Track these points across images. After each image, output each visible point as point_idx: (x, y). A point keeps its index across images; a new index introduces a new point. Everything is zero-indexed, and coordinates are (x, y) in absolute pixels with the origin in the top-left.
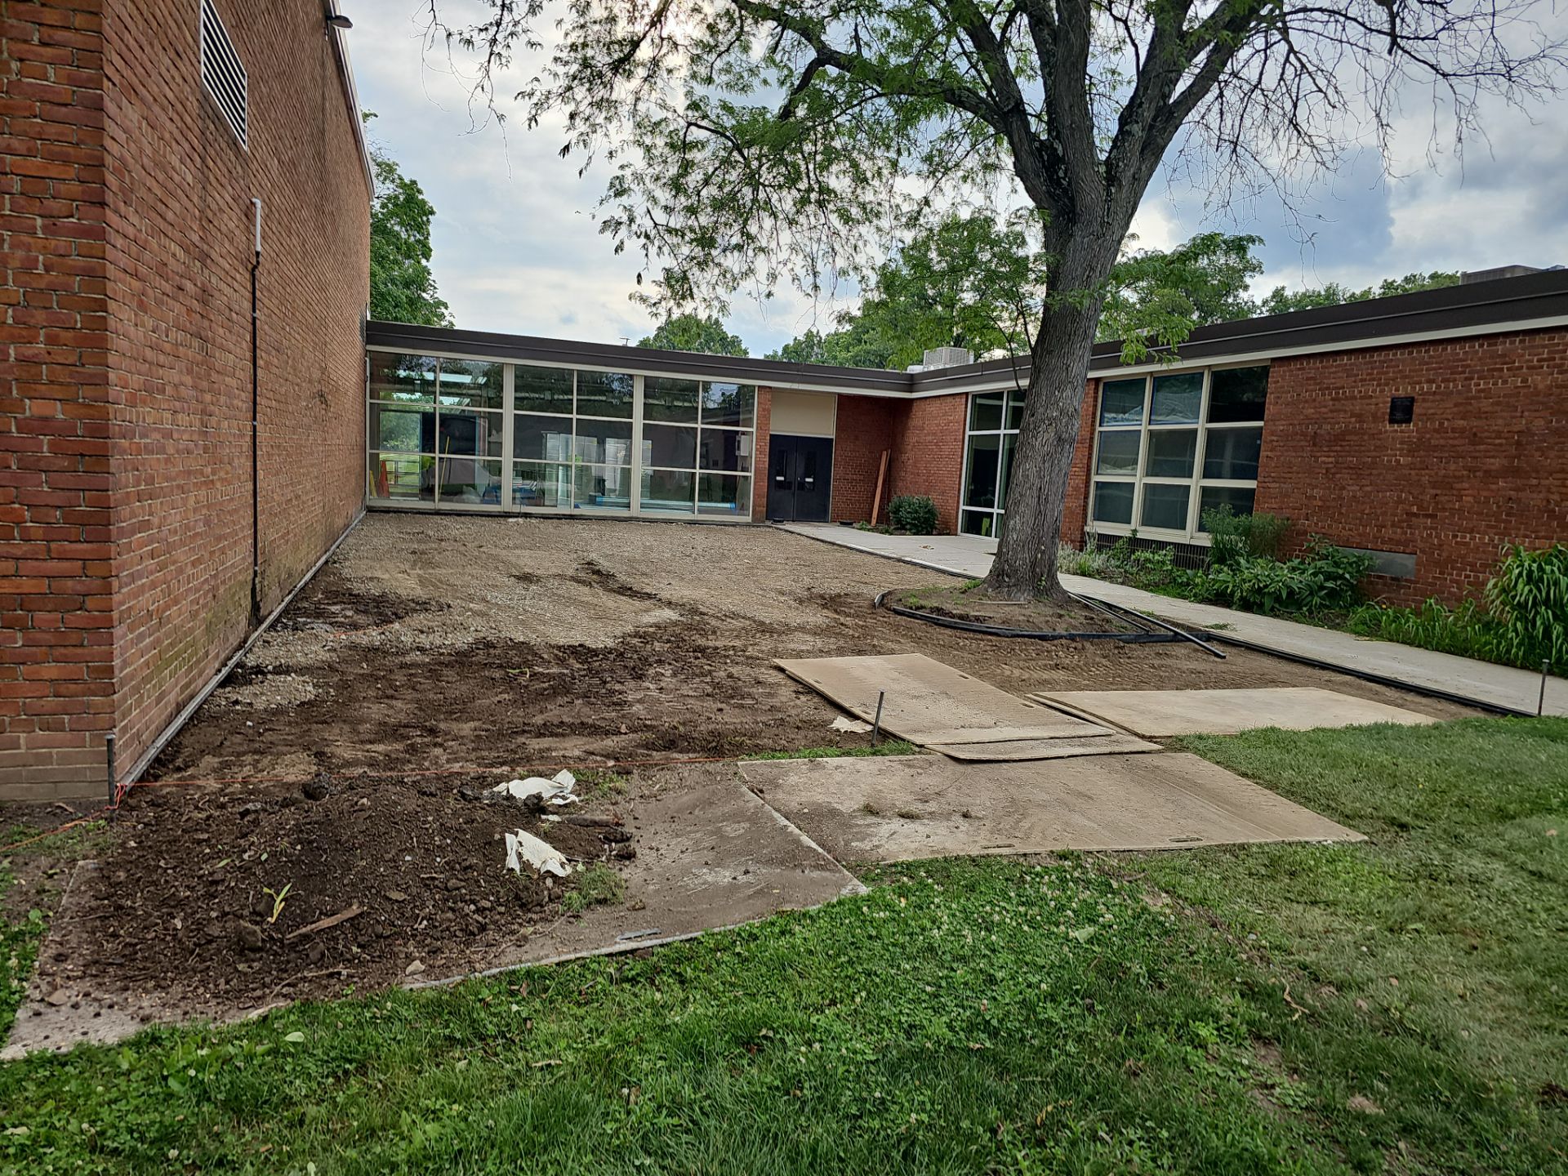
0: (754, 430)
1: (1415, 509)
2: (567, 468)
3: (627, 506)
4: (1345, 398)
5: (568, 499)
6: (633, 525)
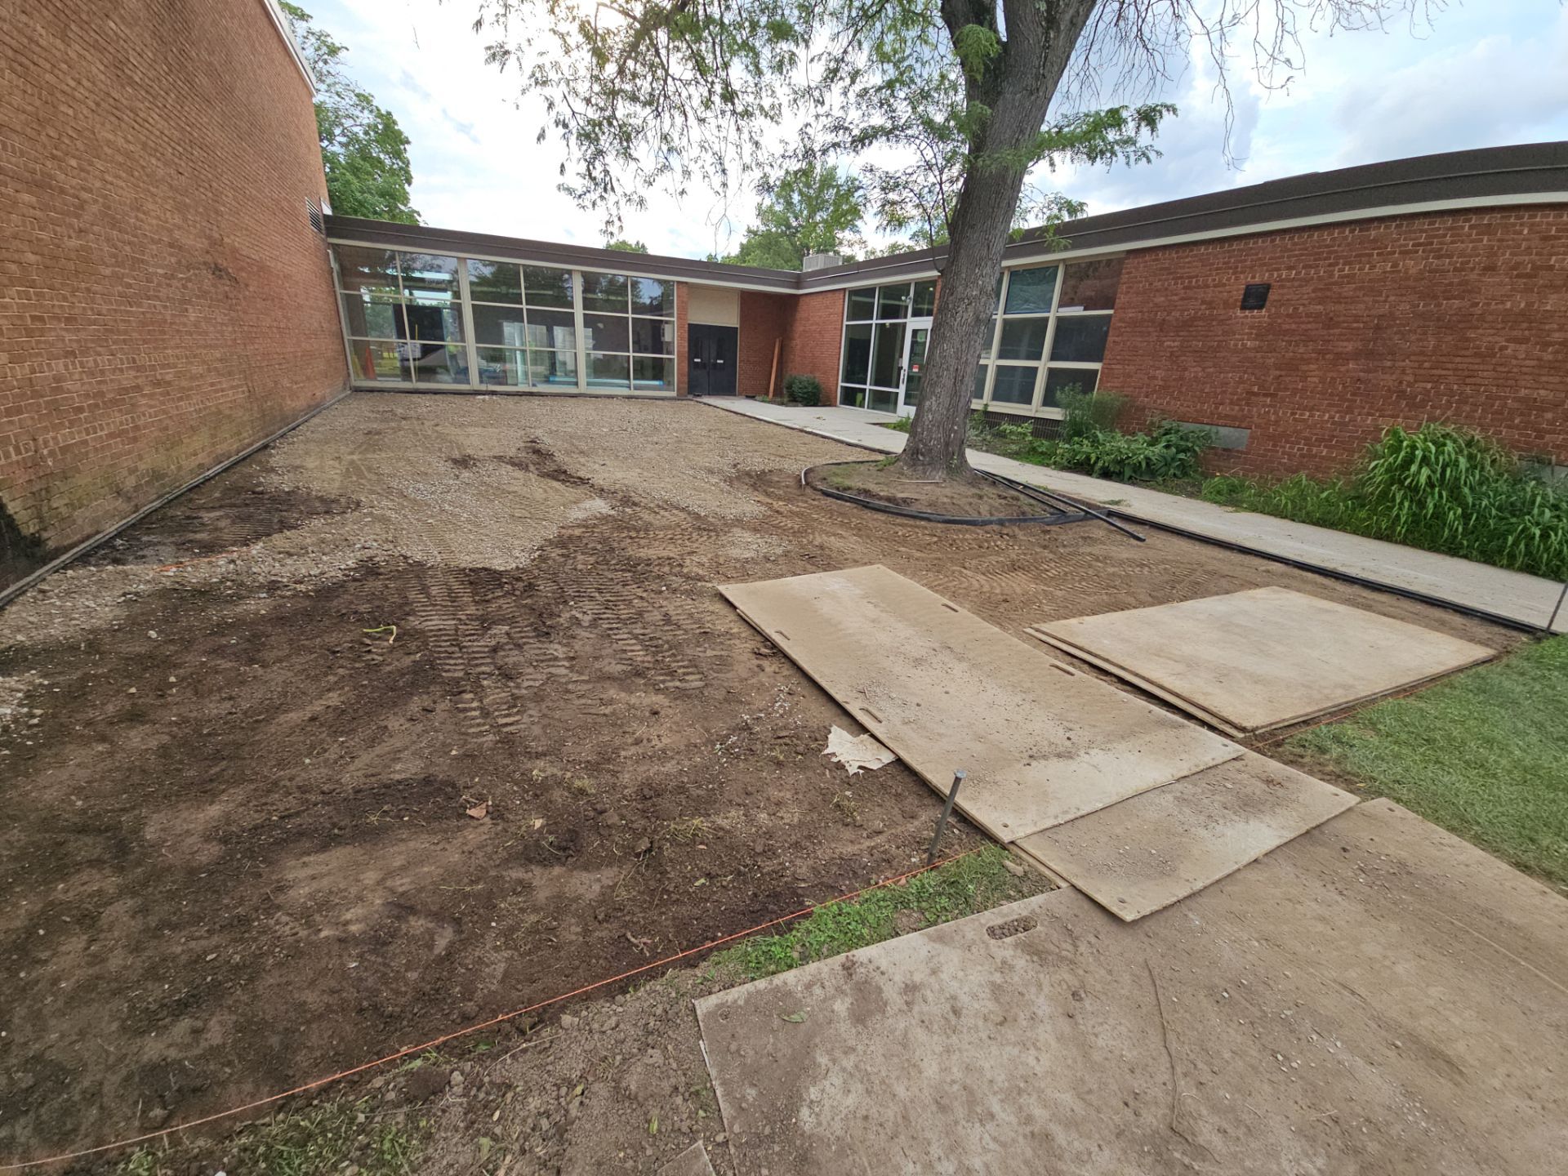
0: (675, 319)
1: (1256, 389)
2: (523, 352)
3: (576, 384)
4: (1198, 287)
5: (527, 378)
6: (581, 401)
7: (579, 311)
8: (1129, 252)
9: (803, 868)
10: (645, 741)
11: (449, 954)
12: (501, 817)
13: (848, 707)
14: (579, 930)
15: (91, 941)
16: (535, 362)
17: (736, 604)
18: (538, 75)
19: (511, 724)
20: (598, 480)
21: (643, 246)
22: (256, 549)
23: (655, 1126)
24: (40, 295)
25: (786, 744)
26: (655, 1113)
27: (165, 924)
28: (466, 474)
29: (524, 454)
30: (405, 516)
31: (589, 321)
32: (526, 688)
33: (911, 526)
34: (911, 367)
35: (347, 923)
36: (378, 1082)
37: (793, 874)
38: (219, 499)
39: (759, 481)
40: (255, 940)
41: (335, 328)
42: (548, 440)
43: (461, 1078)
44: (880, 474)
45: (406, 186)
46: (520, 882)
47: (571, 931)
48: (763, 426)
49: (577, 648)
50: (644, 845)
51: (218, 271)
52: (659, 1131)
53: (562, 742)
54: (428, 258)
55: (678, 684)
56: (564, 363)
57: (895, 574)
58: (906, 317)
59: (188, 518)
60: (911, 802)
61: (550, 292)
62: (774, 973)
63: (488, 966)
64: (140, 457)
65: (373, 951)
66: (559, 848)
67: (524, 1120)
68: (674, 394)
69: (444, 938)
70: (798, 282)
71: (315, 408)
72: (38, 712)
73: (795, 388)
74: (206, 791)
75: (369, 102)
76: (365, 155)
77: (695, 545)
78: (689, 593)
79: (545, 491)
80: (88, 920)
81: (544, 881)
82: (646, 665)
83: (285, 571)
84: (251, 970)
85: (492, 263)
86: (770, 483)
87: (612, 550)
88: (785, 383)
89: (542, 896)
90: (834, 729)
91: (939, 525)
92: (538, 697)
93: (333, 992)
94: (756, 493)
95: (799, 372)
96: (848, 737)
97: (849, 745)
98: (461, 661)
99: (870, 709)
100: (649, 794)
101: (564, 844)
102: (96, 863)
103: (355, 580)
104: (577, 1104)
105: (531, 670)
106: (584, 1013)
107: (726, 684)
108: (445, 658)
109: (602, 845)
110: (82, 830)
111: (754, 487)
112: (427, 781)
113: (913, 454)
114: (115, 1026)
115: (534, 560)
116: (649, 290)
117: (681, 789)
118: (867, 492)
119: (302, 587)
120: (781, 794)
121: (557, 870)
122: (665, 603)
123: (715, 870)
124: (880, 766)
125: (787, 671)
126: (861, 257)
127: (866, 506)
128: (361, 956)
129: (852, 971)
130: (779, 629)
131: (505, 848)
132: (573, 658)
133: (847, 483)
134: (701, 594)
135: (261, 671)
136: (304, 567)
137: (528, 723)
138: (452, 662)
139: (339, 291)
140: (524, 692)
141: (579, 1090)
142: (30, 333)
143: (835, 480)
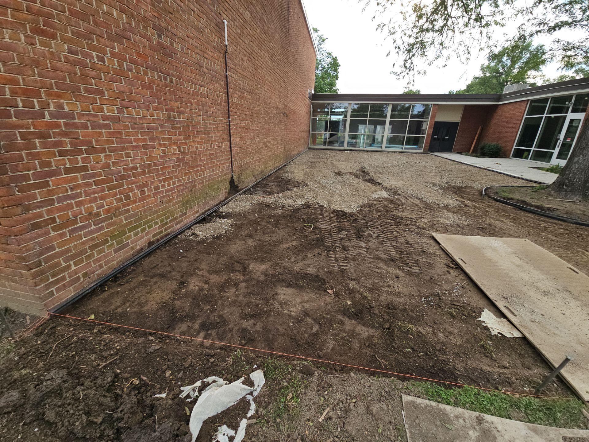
0: (429, 120)
2: (364, 135)
3: (381, 147)
5: (363, 145)
6: (382, 153)
7: (388, 119)
9: (459, 366)
10: (392, 287)
11: (316, 334)
12: (337, 296)
13: (497, 303)
14: (358, 345)
15: (236, 291)
16: (367, 139)
17: (440, 242)
18: (392, 31)
19: (344, 266)
20: (385, 184)
21: (419, 91)
22: (281, 195)
23: (380, 431)
24: (248, 123)
25: (458, 309)
26: (381, 426)
27: (251, 293)
28: (339, 178)
29: (359, 172)
30: (319, 190)
31: (391, 123)
32: (350, 255)
33: (551, 222)
34: (565, 138)
35: (291, 311)
36: (295, 362)
37: (454, 366)
38: (273, 180)
39: (459, 191)
40: (269, 306)
41: (308, 129)
42: (368, 168)
43: (317, 374)
44: (534, 193)
45: (336, 81)
46: (341, 320)
47: (356, 345)
48: (464, 166)
49: (370, 245)
50: (387, 326)
51: (284, 114)
52: (382, 433)
53: (361, 278)
54: (338, 104)
55: (408, 269)
56: (377, 139)
57: (537, 245)
58: (567, 113)
59: (266, 184)
60: (529, 361)
61: (378, 113)
62: (439, 402)
63: (327, 343)
65: (297, 323)
66: (355, 314)
67: (335, 400)
68: (422, 151)
69: (316, 328)
70: (499, 98)
71: (299, 154)
72: (232, 230)
73: (486, 149)
74: (262, 261)
76: (326, 72)
77: (423, 215)
78: (418, 234)
79: (365, 186)
80: (236, 285)
81: (349, 324)
82: (396, 258)
83: (287, 202)
84: (268, 313)
85: (358, 104)
86: (464, 192)
87: (387, 211)
88: (480, 146)
89: (347, 328)
90: (486, 310)
91: (572, 225)
92: (354, 259)
93: (285, 329)
94: (456, 196)
95: (490, 141)
96: (494, 317)
97: (494, 321)
98: (330, 240)
99: (510, 308)
100: (391, 308)
101: (357, 313)
102: (239, 271)
103: (303, 208)
104: (353, 405)
105: (353, 249)
106: (358, 375)
107: (430, 275)
108: (326, 238)
109: (370, 319)
110: (238, 262)
111: (456, 193)
112: (317, 276)
113: (559, 186)
114: (238, 314)
115: (358, 210)
116: (418, 108)
117: (405, 310)
118: (523, 202)
119: (290, 208)
120: (451, 329)
121: (353, 322)
122: (407, 236)
123: (415, 348)
124: (512, 337)
125: (462, 277)
126: (540, 83)
127: (521, 209)
128: (293, 323)
129: (482, 422)
130: (461, 258)
131: (338, 307)
132: (368, 249)
133: (511, 196)
134: (423, 235)
135: (278, 231)
136: (291, 202)
137: (350, 267)
138: (328, 240)
139: (311, 117)
140: (350, 256)
141: (354, 400)
142: (244, 133)
143: (503, 194)
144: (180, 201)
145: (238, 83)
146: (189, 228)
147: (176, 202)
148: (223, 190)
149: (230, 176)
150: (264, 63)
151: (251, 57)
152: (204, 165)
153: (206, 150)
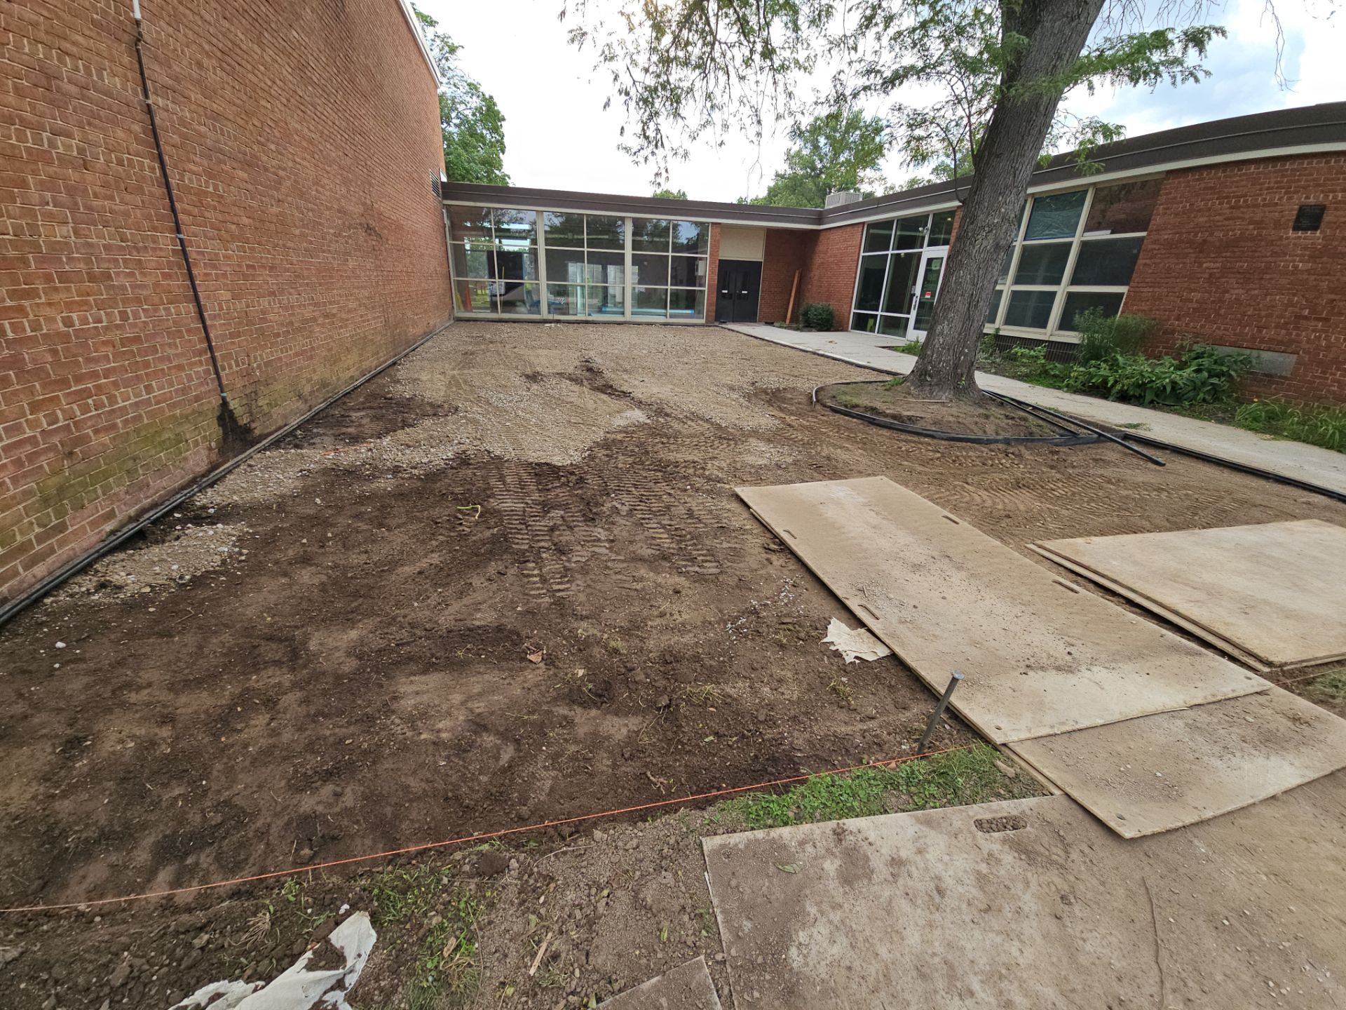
0: (708, 256)
1: (1306, 312)
2: (583, 287)
3: (623, 313)
4: (1248, 206)
5: (584, 309)
6: (626, 327)
7: (628, 252)
8: (1170, 173)
9: (800, 741)
10: (668, 615)
11: (510, 767)
12: (553, 663)
13: (848, 603)
14: (609, 763)
15: (272, 719)
16: (591, 296)
17: (750, 504)
18: (607, 52)
19: (563, 590)
20: (637, 394)
21: (684, 194)
22: (386, 441)
23: (665, 935)
24: (252, 249)
25: (789, 630)
26: (665, 924)
27: (319, 713)
28: (535, 387)
29: (580, 372)
30: (490, 419)
31: (636, 260)
32: (575, 562)
33: (914, 442)
34: (923, 293)
35: (439, 731)
36: (458, 855)
37: (791, 743)
38: (363, 403)
39: (774, 398)
40: (378, 734)
41: (445, 271)
42: (599, 360)
43: (516, 865)
44: (887, 393)
45: (501, 155)
46: (565, 717)
47: (603, 763)
48: (779, 350)
49: (616, 532)
50: (664, 701)
51: (369, 229)
52: (668, 939)
53: (602, 609)
54: (514, 212)
55: (697, 569)
56: (614, 296)
57: (898, 486)
58: (921, 247)
59: (342, 416)
60: (904, 694)
61: (606, 237)
62: (771, 827)
63: (538, 780)
64: (315, 371)
65: (457, 755)
66: (597, 695)
67: (563, 908)
68: (703, 321)
69: (507, 754)
70: (820, 218)
71: (429, 334)
72: (245, 551)
73: (811, 315)
74: (348, 619)
75: (476, 89)
76: (473, 133)
77: (716, 452)
78: (709, 492)
79: (595, 403)
80: (270, 703)
81: (585, 720)
82: (672, 551)
83: (406, 458)
84: (374, 755)
85: (562, 214)
86: (784, 400)
87: (647, 453)
88: (802, 310)
89: (581, 731)
90: (834, 621)
91: (943, 442)
92: (584, 570)
93: (428, 781)
94: (771, 408)
95: (815, 302)
96: (847, 629)
97: (847, 636)
98: (526, 537)
99: (868, 606)
100: (669, 660)
101: (600, 692)
102: (277, 663)
103: (452, 468)
104: (604, 904)
105: (579, 548)
106: (612, 832)
107: (738, 573)
108: (515, 533)
109: (630, 697)
110: (270, 638)
111: (770, 403)
112: (499, 629)
113: (920, 374)
114: (284, 783)
115: (584, 459)
116: (687, 232)
117: (696, 658)
118: (873, 410)
119: (416, 472)
120: (782, 673)
121: (594, 712)
122: (689, 500)
123: (722, 731)
124: (876, 658)
125: (792, 565)
126: (879, 193)
127: (872, 422)
128: (448, 757)
129: (842, 837)
130: (787, 528)
131: (555, 689)
132: (612, 541)
133: (855, 401)
134: (719, 493)
135: (387, 533)
136: (418, 456)
137: (575, 590)
138: (520, 537)
139: (449, 242)
140: (573, 565)
141: (605, 892)
142: (246, 277)
143: (844, 398)
144: (28, 494)
145: (194, 130)
146: (84, 570)
147: (13, 497)
148: (196, 444)
149: (215, 401)
150: (278, 82)
151: (229, 60)
152: (107, 373)
153: (106, 328)
